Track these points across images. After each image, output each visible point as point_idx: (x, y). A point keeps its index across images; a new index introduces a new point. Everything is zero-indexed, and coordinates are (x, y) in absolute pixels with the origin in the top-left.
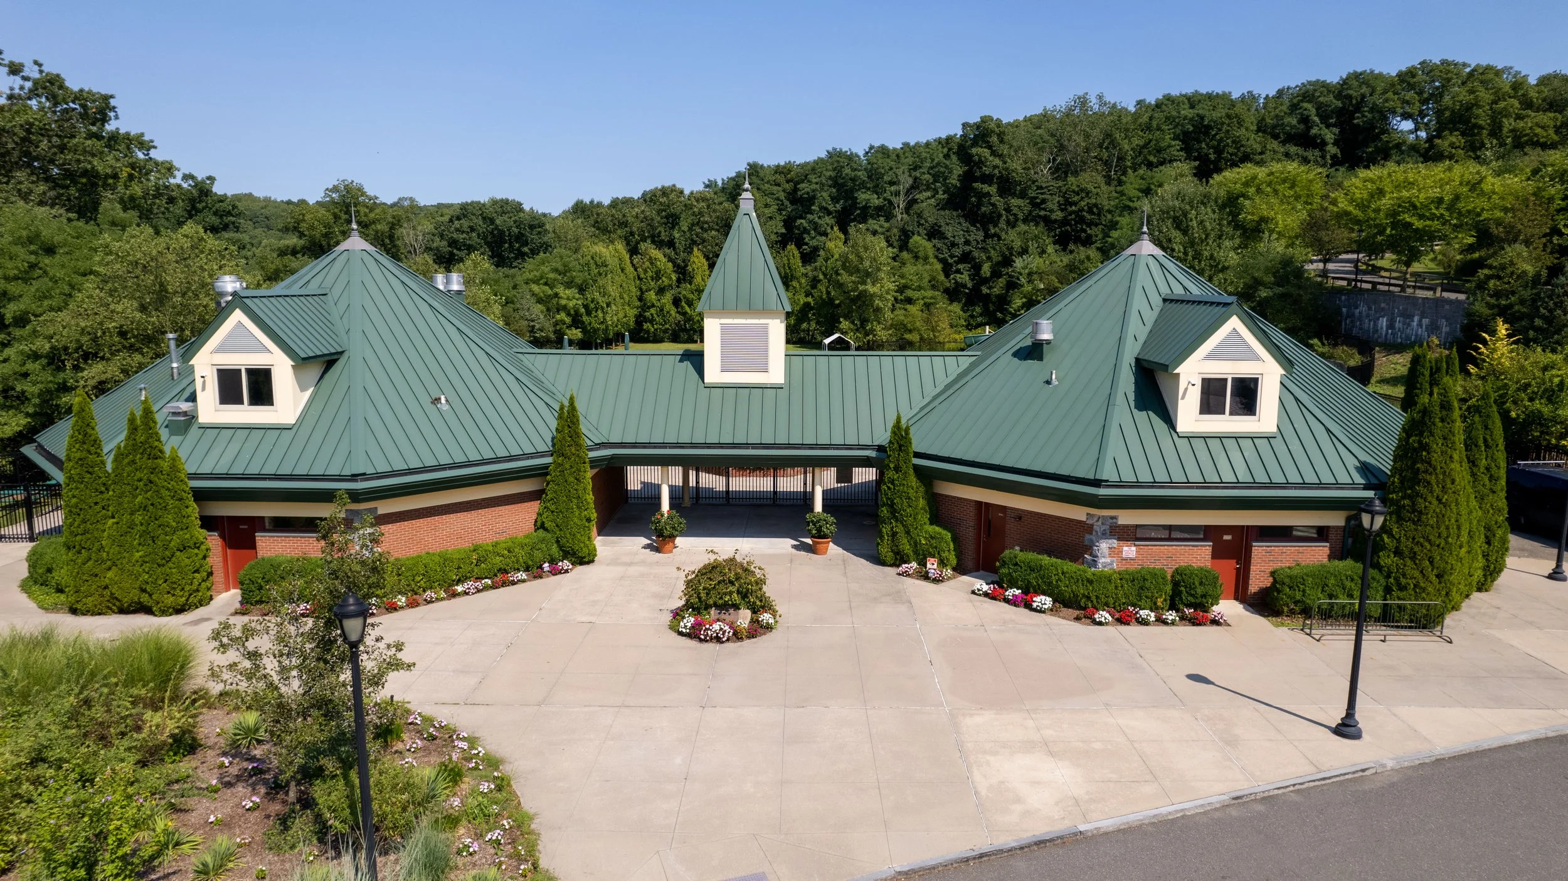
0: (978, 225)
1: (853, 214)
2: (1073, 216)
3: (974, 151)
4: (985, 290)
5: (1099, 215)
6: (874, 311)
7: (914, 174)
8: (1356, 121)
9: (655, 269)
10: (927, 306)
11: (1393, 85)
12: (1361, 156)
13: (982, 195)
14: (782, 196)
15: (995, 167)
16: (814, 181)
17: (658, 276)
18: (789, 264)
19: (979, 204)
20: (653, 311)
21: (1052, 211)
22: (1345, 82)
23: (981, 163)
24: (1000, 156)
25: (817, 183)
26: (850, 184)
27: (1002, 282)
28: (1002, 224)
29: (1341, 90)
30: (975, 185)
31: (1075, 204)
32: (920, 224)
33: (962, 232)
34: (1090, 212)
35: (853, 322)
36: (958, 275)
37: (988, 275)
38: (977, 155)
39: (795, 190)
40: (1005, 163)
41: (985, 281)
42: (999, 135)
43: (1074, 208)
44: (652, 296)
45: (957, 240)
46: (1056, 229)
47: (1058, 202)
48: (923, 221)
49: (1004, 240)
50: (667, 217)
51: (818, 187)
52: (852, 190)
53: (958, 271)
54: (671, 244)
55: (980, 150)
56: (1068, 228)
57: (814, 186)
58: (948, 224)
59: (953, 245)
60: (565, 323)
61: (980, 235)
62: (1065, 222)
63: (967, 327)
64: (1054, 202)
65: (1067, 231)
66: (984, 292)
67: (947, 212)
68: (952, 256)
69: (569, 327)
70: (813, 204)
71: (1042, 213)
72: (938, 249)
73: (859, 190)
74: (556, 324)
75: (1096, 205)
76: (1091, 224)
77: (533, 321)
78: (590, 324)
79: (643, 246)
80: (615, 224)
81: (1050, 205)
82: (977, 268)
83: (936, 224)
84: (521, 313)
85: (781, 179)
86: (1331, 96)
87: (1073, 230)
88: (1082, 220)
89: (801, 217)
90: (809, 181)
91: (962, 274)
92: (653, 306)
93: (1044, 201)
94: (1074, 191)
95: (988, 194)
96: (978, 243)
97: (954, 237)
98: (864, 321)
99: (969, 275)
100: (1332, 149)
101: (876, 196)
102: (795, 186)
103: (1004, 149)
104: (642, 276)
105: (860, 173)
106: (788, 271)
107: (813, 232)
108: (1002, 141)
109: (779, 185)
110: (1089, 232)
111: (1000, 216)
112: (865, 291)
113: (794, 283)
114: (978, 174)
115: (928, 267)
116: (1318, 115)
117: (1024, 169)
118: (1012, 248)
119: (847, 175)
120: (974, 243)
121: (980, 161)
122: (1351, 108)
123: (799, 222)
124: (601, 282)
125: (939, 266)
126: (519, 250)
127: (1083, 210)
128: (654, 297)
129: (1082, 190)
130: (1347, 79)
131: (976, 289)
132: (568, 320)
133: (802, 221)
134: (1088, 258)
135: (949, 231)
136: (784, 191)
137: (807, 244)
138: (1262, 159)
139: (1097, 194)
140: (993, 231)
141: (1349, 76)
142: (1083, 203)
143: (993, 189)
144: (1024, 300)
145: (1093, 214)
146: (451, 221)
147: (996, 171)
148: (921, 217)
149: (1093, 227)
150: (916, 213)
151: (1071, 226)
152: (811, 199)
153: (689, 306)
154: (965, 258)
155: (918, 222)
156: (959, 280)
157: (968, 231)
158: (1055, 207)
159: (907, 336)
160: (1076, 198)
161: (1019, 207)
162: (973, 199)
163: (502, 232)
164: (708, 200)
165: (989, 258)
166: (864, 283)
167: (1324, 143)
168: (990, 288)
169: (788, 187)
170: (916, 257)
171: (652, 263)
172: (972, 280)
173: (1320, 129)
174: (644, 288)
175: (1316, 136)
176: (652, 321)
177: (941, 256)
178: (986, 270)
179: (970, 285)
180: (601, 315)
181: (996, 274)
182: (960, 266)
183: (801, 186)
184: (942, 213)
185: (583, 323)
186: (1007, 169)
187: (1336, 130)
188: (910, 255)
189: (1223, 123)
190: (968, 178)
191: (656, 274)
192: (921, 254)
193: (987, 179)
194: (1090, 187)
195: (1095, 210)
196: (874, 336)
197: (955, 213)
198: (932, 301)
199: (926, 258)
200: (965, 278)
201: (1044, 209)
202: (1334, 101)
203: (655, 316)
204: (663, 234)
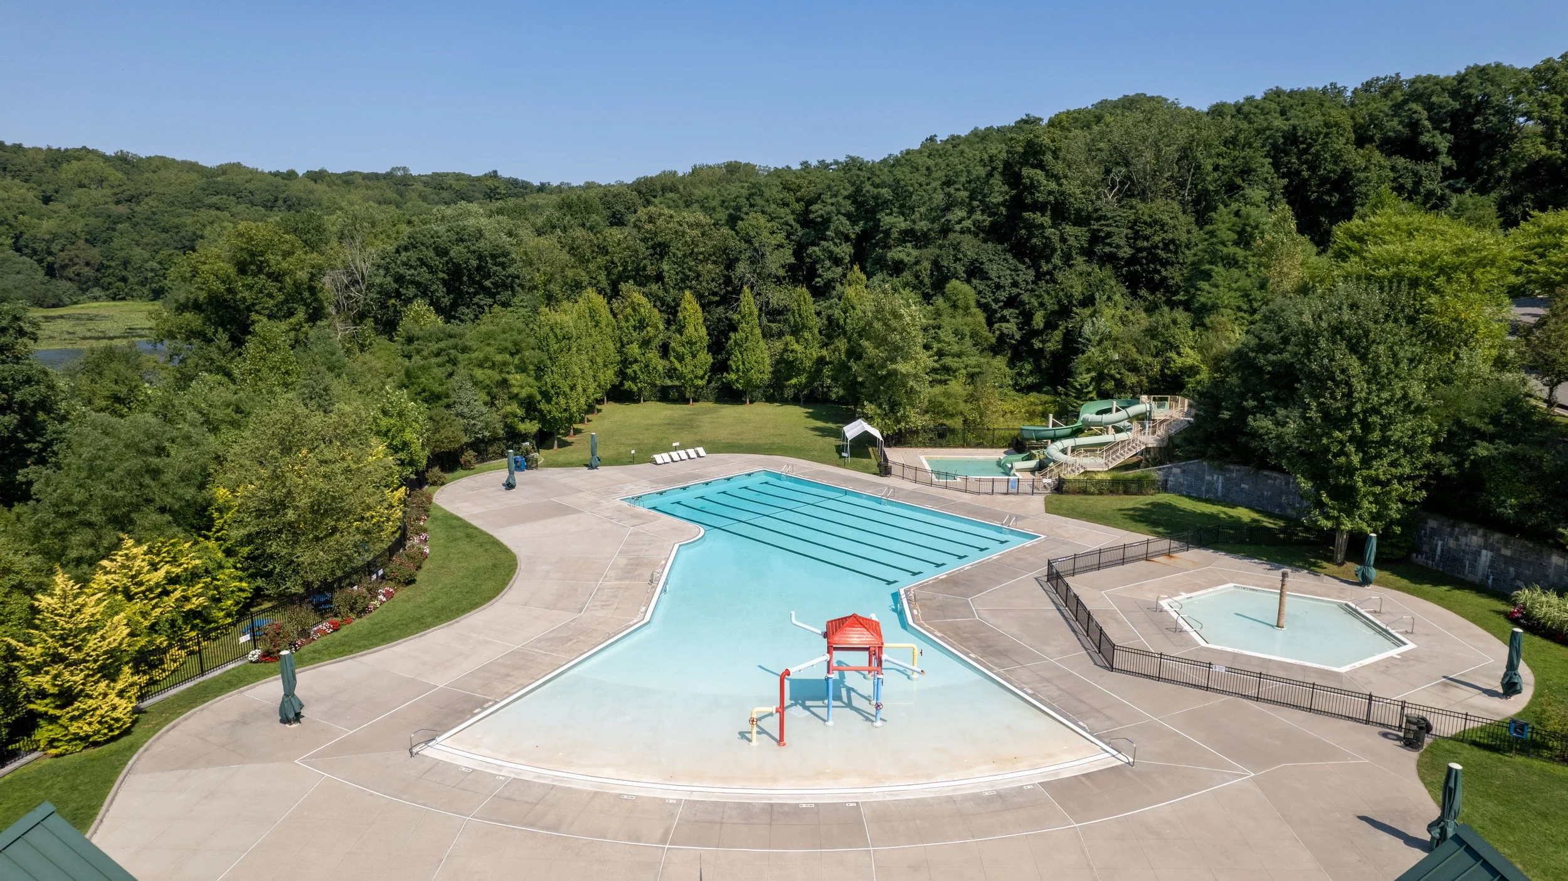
0: (1027, 260)
1: (874, 238)
2: (1145, 254)
3: (1025, 171)
4: (1037, 345)
5: (1176, 253)
6: (906, 392)
7: (947, 190)
8: (1476, 127)
9: (638, 317)
10: (972, 376)
11: (1525, 83)
12: (1482, 169)
13: (1031, 226)
14: (791, 219)
15: (1050, 193)
16: (830, 201)
17: (641, 325)
18: (799, 310)
19: (1031, 235)
20: (635, 367)
21: (1118, 247)
22: (1461, 79)
23: (1033, 187)
24: (1057, 178)
25: (832, 204)
26: (872, 203)
27: (1058, 335)
28: (1056, 260)
29: (1458, 86)
30: (1026, 214)
31: (1147, 238)
32: (957, 260)
33: (1008, 272)
34: (1166, 248)
35: (880, 406)
36: (1004, 325)
37: (1042, 325)
38: (1028, 177)
39: (807, 211)
40: (1060, 185)
41: (1036, 333)
42: (1054, 152)
43: (1145, 244)
44: (634, 349)
45: (1002, 281)
46: (1122, 268)
47: (1126, 236)
48: (960, 256)
49: (1061, 283)
50: (654, 247)
51: (833, 208)
52: (873, 211)
53: (1004, 319)
54: (659, 278)
55: (1032, 172)
56: (1138, 267)
57: (829, 208)
58: (991, 261)
59: (998, 287)
60: (516, 416)
61: (1031, 275)
62: (1132, 261)
63: (1014, 386)
64: (1120, 237)
65: (1137, 271)
66: (1036, 347)
67: (990, 244)
68: (996, 301)
69: (523, 420)
70: (828, 228)
71: (1107, 249)
72: (980, 292)
73: (882, 210)
74: (505, 416)
75: (1172, 241)
76: (1166, 263)
77: (474, 418)
78: (550, 412)
79: (623, 286)
80: (593, 251)
81: (1116, 240)
82: (1027, 317)
83: (976, 260)
84: (459, 408)
85: (790, 197)
86: (1446, 95)
87: (1144, 271)
88: (1155, 259)
89: (813, 244)
90: (823, 202)
91: (1008, 321)
92: (636, 361)
93: (1109, 235)
94: (1145, 223)
95: (1042, 226)
96: (1027, 283)
97: (999, 277)
98: (894, 406)
99: (1017, 324)
100: (1447, 161)
101: (902, 218)
102: (807, 207)
103: (1059, 167)
104: (623, 324)
105: (884, 191)
106: (798, 320)
107: (827, 262)
108: (1056, 157)
109: (787, 205)
110: (1164, 273)
111: (1054, 250)
112: (895, 371)
113: (807, 335)
114: (1029, 201)
115: (969, 319)
116: (1430, 119)
117: (1083, 193)
118: (1071, 295)
119: (868, 192)
120: (1023, 286)
121: (1032, 186)
122: (1470, 110)
123: (811, 249)
124: (563, 360)
125: (981, 317)
126: (480, 283)
127: (1157, 247)
128: (637, 350)
129: (1156, 222)
130: (1466, 74)
131: (1025, 341)
132: (520, 412)
133: (816, 249)
134: (1174, 322)
135: (993, 270)
136: (793, 212)
137: (820, 276)
138: (1367, 178)
139: (1174, 227)
140: (1045, 269)
141: (1469, 71)
142: (1157, 239)
143: (1046, 220)
144: (1093, 374)
145: (1170, 251)
146: (398, 251)
147: (1052, 198)
148: (959, 251)
149: (1169, 267)
150: (952, 244)
151: (1141, 265)
152: (826, 221)
153: (680, 362)
154: (1012, 302)
155: (954, 256)
156: (1005, 331)
157: (1016, 270)
158: (1122, 242)
159: (949, 422)
160: (1148, 232)
161: (1076, 237)
162: (1023, 232)
163: (457, 266)
164: (703, 226)
165: (1042, 305)
166: (893, 360)
167: (1436, 153)
168: (1043, 342)
169: (799, 207)
170: (955, 306)
171: (634, 310)
172: (1019, 329)
173: (1433, 136)
174: (625, 340)
175: (1427, 145)
176: (634, 379)
177: (983, 301)
178: (1039, 320)
179: (1018, 336)
180: (562, 401)
181: (1050, 326)
182: (1006, 312)
183: (813, 208)
184: (984, 246)
185: (541, 411)
186: (1062, 193)
187: (1450, 137)
188: (948, 304)
189: (1319, 134)
190: (1017, 205)
191: (640, 322)
192: (960, 303)
193: (1041, 208)
194: (1165, 218)
195: (1172, 247)
196: (907, 423)
197: (999, 247)
198: (977, 370)
199: (967, 308)
200: (1011, 327)
201: (1110, 245)
202: (1451, 101)
203: (639, 373)
204: (649, 268)
